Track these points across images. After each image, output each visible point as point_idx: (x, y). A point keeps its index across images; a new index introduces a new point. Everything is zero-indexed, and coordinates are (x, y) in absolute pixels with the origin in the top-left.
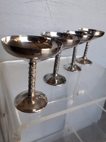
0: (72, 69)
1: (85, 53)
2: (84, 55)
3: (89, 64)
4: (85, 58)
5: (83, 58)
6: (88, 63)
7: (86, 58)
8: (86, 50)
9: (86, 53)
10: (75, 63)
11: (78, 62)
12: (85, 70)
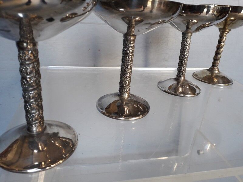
0: (178, 90)
1: (216, 59)
2: (214, 64)
3: (224, 83)
4: (217, 70)
5: (211, 70)
6: (221, 82)
7: (219, 71)
8: (217, 53)
9: (219, 59)
10: (184, 76)
11: (198, 77)
12: (219, 100)
